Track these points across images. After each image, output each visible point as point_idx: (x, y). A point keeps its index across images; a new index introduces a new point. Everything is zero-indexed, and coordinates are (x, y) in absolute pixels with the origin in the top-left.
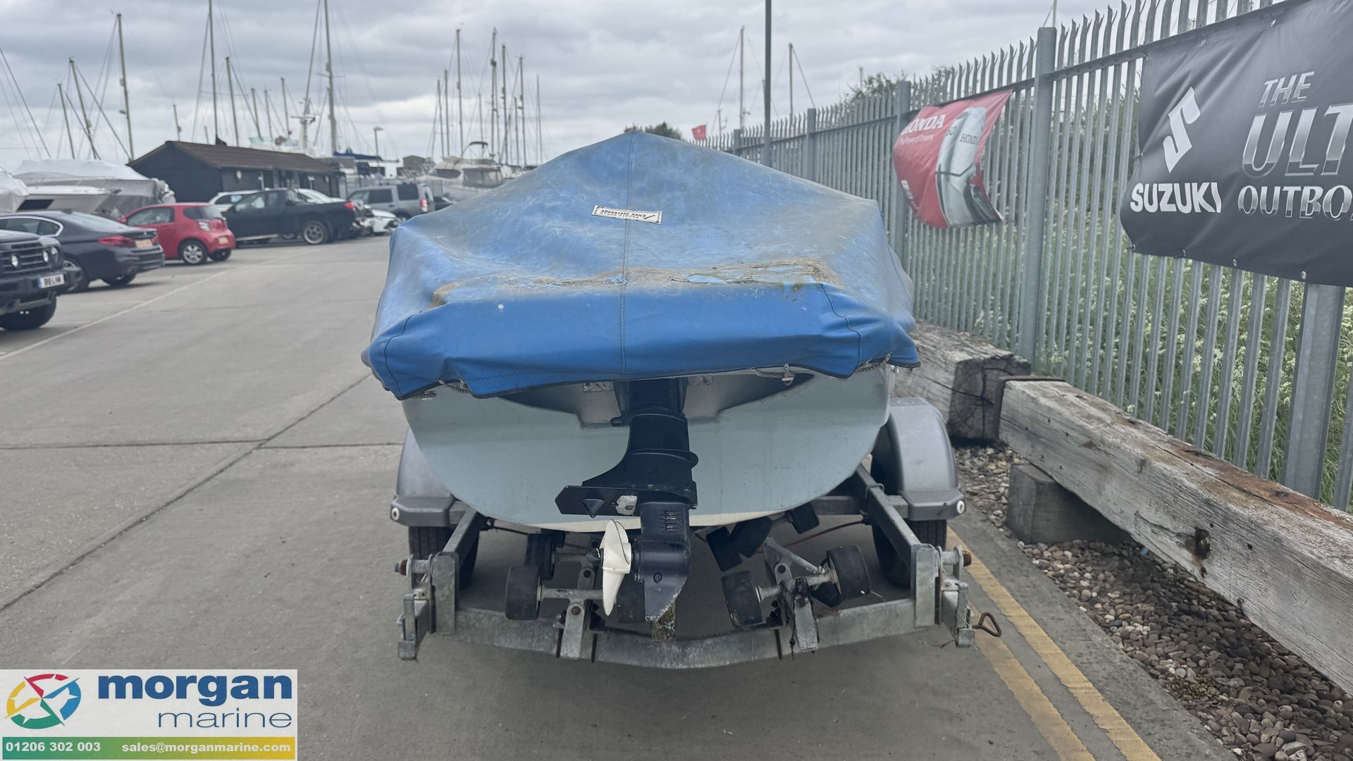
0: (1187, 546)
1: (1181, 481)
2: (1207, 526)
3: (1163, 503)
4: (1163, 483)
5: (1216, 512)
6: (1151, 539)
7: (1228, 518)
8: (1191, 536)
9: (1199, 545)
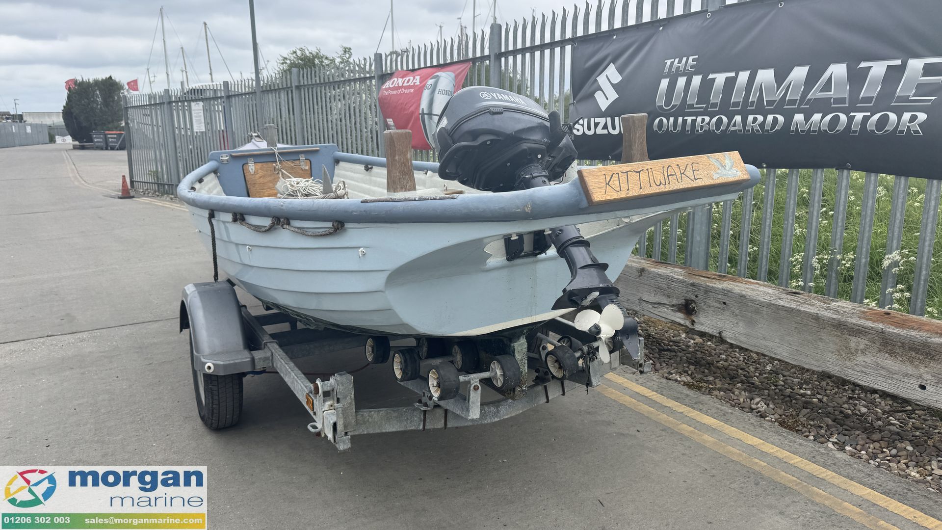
0: (679, 310)
1: (672, 276)
2: (693, 297)
3: (659, 289)
4: (658, 279)
5: (699, 289)
6: (652, 311)
7: (708, 291)
8: (682, 305)
9: (688, 308)
